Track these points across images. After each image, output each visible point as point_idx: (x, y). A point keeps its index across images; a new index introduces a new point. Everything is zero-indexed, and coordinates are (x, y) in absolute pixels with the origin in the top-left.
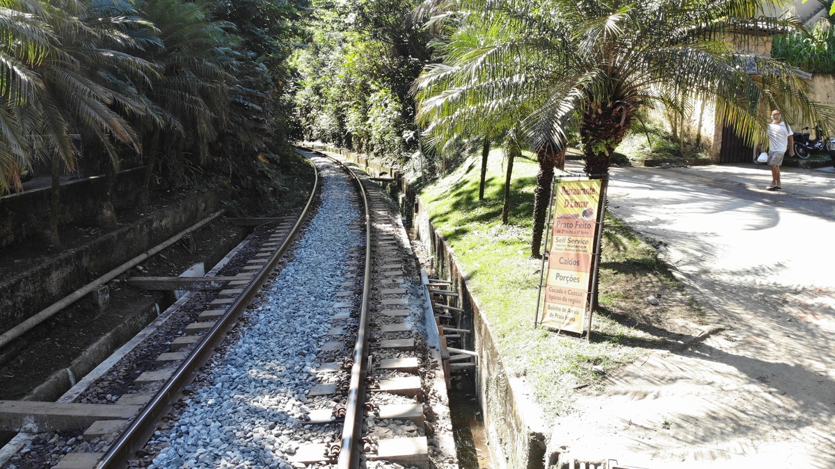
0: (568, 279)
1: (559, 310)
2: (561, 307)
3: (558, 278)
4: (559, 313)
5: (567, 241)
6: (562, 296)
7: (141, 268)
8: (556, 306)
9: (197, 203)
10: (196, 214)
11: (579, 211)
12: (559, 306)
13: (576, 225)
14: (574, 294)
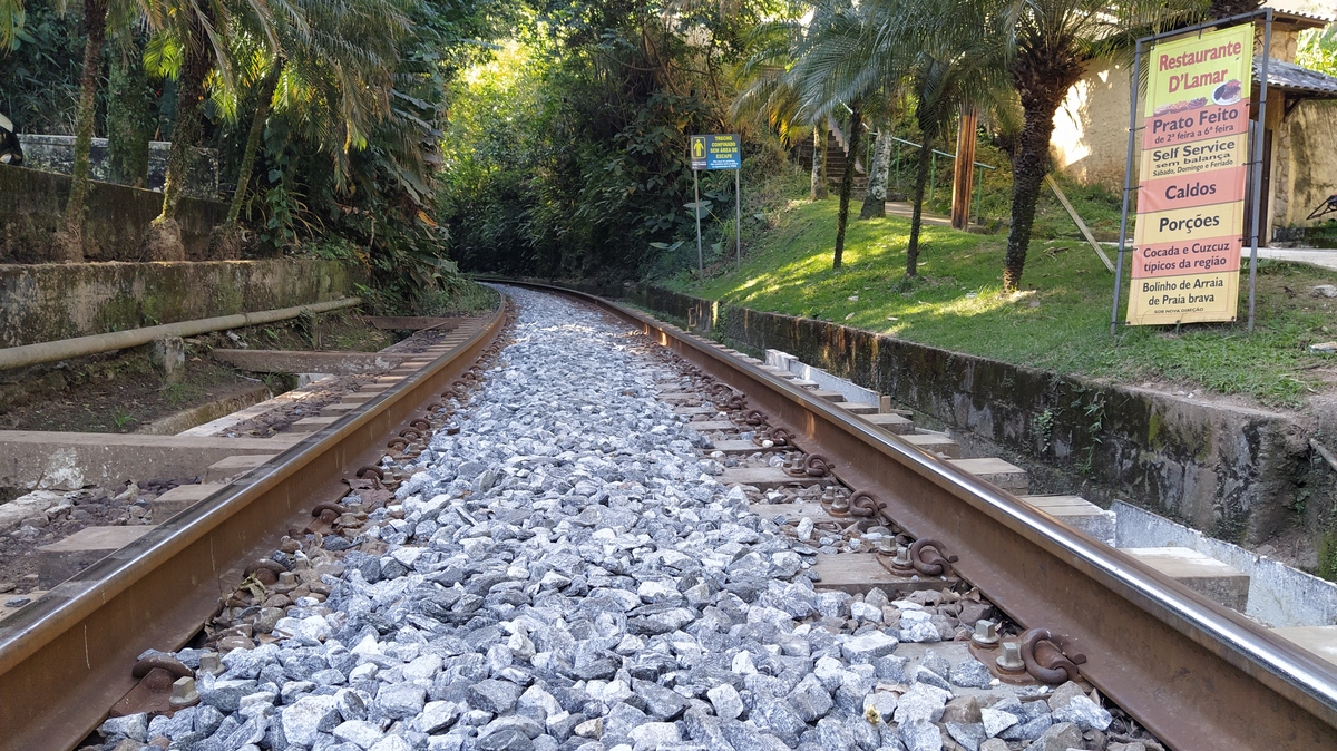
0: (1191, 224)
1: (1173, 287)
2: (1178, 281)
3: (1166, 228)
4: (1171, 294)
5: (1181, 152)
6: (1177, 259)
7: (235, 337)
8: (1163, 281)
9: (319, 272)
10: (318, 291)
11: (1208, 91)
12: (1171, 281)
13: (1201, 118)
14: (1209, 248)
